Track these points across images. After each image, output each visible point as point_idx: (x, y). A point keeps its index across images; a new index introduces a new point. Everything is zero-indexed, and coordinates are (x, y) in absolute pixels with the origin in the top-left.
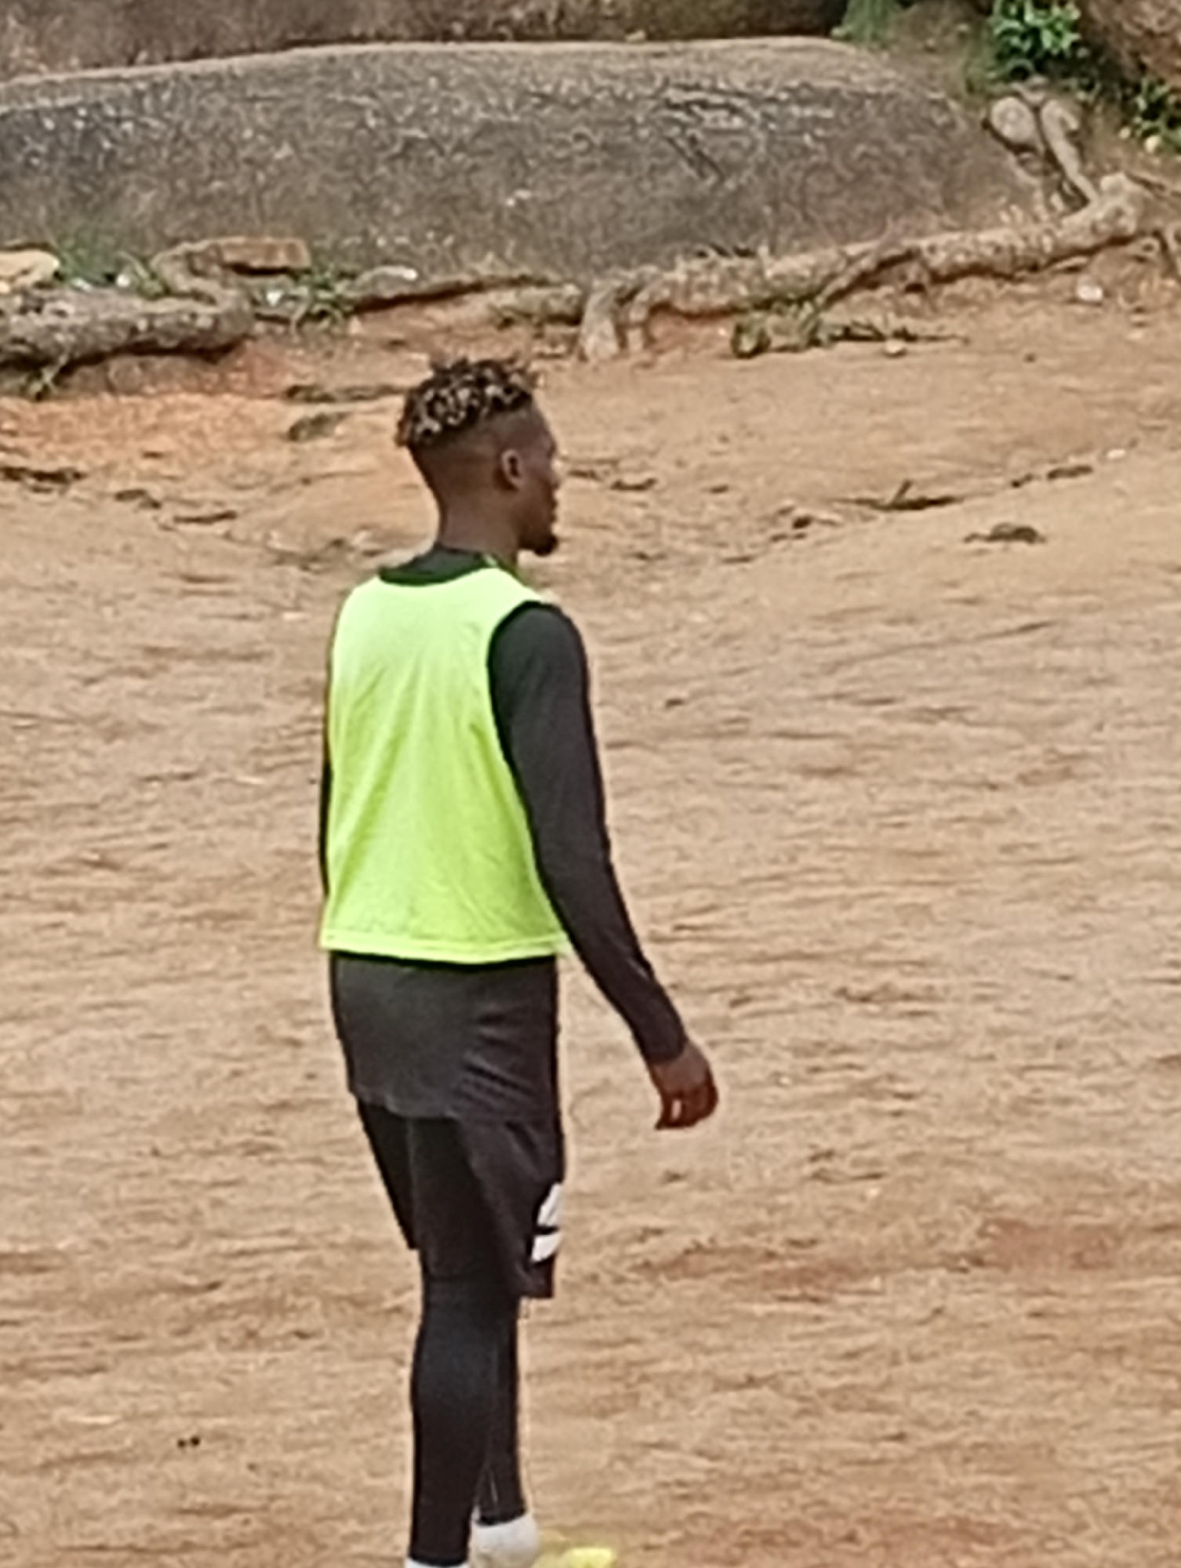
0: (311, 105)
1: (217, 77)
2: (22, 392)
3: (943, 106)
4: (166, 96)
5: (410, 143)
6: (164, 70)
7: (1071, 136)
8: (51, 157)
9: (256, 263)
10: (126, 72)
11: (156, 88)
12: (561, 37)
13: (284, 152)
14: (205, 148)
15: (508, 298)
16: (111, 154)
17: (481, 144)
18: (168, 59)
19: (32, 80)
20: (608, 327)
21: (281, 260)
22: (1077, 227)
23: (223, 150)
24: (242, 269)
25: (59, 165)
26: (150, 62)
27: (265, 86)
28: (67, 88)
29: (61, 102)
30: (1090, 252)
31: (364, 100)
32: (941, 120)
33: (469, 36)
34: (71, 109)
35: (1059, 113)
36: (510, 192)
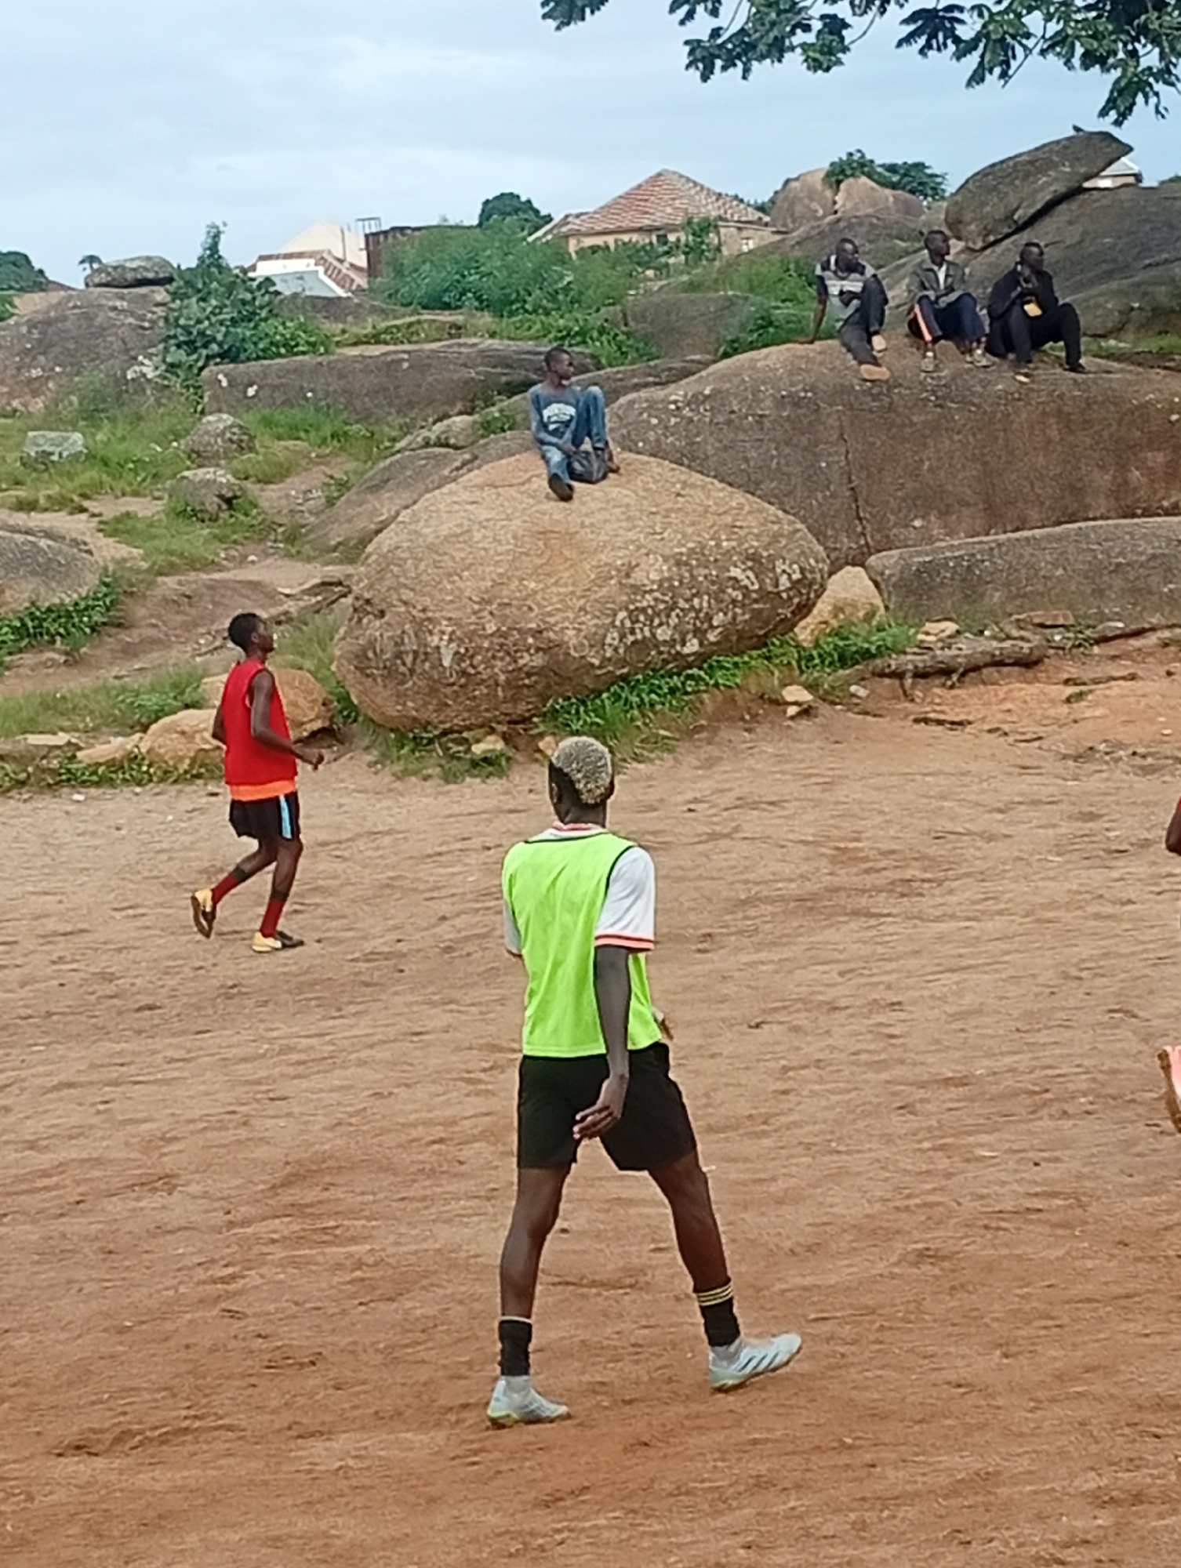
0: (1071, 549)
1: (1027, 539)
2: (944, 685)
4: (1004, 549)
5: (1118, 565)
6: (1002, 537)
8: (952, 579)
9: (1049, 623)
10: (985, 539)
11: (999, 545)
13: (1060, 572)
14: (1023, 571)
15: (1166, 634)
16: (979, 577)
17: (1151, 564)
18: (1005, 532)
19: (943, 544)
21: (1061, 621)
23: (1032, 572)
24: (1042, 626)
25: (956, 583)
26: (996, 534)
27: (1050, 542)
28: (959, 548)
29: (957, 554)
31: (1095, 547)
33: (1143, 515)
34: (961, 557)
36: (1166, 584)
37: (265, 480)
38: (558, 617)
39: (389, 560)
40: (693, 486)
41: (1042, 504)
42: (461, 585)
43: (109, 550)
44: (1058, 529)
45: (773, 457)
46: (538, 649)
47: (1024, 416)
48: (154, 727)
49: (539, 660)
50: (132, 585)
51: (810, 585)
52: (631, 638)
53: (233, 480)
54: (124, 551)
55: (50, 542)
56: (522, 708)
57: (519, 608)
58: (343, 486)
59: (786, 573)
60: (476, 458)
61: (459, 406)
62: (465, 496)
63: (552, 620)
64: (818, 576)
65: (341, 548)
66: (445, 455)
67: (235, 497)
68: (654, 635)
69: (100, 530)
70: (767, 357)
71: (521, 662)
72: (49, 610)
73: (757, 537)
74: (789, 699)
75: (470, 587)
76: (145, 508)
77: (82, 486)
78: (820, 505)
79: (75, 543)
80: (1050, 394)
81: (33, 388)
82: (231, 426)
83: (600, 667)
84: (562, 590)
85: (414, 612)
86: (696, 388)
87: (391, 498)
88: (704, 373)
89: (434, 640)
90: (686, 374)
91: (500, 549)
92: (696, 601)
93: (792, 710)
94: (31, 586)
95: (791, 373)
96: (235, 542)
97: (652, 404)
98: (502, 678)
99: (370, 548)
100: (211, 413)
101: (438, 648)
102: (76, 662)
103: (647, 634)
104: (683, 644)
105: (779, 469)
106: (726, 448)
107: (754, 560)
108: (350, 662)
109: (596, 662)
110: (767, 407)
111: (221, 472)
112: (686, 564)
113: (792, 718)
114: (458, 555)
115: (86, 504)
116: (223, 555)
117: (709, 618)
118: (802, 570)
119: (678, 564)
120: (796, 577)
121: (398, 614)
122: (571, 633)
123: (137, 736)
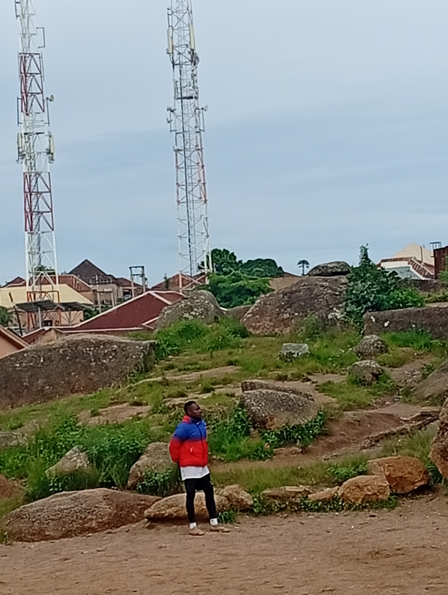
37: (393, 366)
43: (321, 399)
48: (345, 483)
50: (332, 416)
53: (379, 366)
54: (328, 399)
55: (294, 395)
58: (430, 369)
65: (430, 399)
67: (380, 374)
69: (317, 390)
72: (294, 427)
76: (336, 379)
77: (308, 369)
79: (307, 396)
81: (285, 323)
82: (377, 341)
94: (286, 416)
96: (379, 395)
100: (368, 335)
102: (306, 452)
108: (438, 453)
111: (373, 362)
115: (310, 377)
116: (374, 401)
123: (337, 487)
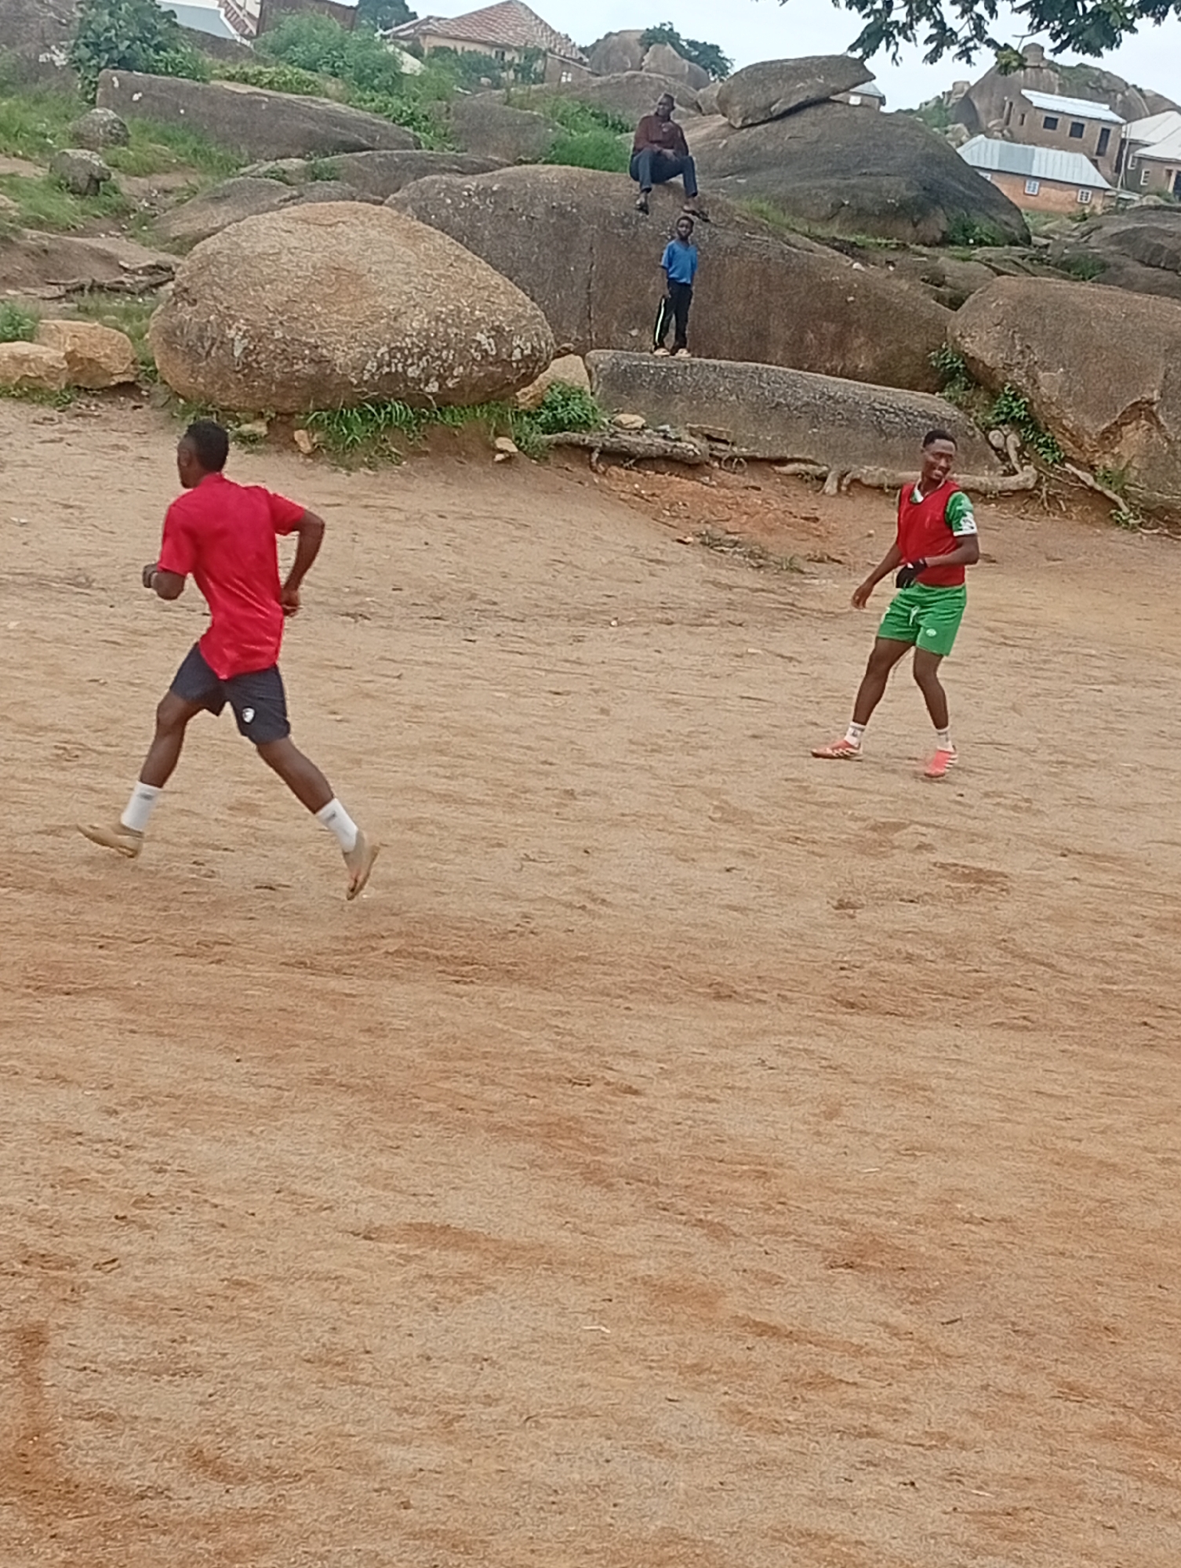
0: (746, 383)
1: (715, 367)
2: (622, 466)
3: (972, 428)
5: (778, 404)
7: (1016, 449)
8: (650, 383)
9: (715, 436)
12: (841, 376)
13: (734, 398)
14: (705, 391)
15: (802, 466)
16: (671, 387)
17: (804, 409)
20: (835, 484)
21: (724, 437)
22: (1012, 482)
23: (712, 393)
24: (709, 437)
25: (652, 387)
27: (731, 373)
29: (658, 364)
30: (1014, 492)
31: (765, 385)
32: (970, 433)
33: (808, 370)
34: (661, 368)
35: (1014, 440)
36: (811, 428)
37: (130, 173)
38: (334, 338)
39: (210, 260)
40: (464, 261)
41: (733, 341)
42: (263, 295)
44: (740, 365)
45: (533, 253)
46: (312, 360)
47: (736, 269)
49: (310, 370)
51: (538, 360)
52: (387, 370)
53: (104, 165)
56: (288, 405)
57: (304, 324)
58: (193, 192)
59: (520, 347)
60: (301, 195)
61: (300, 151)
62: (282, 225)
63: (328, 340)
64: (545, 355)
65: (177, 241)
66: (278, 188)
67: (103, 180)
68: (405, 372)
70: (548, 172)
71: (296, 367)
73: (505, 314)
74: (499, 446)
75: (269, 297)
76: (29, 171)
78: (562, 300)
80: (760, 256)
82: (114, 121)
83: (356, 387)
84: (341, 318)
85: (221, 308)
86: (488, 182)
87: (227, 212)
88: (496, 173)
89: (231, 333)
90: (483, 169)
91: (300, 273)
92: (445, 353)
93: (499, 457)
95: (564, 190)
97: (449, 188)
98: (277, 375)
99: (196, 248)
100: (101, 106)
101: (233, 340)
103: (400, 369)
104: (426, 385)
105: (536, 263)
106: (499, 237)
107: (498, 332)
108: (160, 334)
109: (355, 382)
110: (539, 211)
111: (96, 156)
112: (443, 321)
113: (499, 462)
114: (266, 271)
117: (452, 368)
118: (533, 348)
119: (437, 319)
120: (526, 352)
121: (207, 306)
122: (339, 353)
